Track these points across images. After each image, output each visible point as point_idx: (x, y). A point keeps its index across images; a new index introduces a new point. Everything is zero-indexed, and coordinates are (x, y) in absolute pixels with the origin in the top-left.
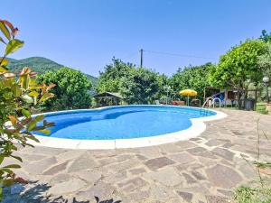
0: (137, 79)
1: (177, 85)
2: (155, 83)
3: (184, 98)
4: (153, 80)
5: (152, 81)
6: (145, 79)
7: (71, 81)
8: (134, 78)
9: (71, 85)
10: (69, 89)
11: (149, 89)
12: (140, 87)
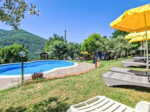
7: (16, 50)
8: (55, 46)
9: (16, 52)
10: (15, 54)
11: (62, 52)
12: (58, 51)
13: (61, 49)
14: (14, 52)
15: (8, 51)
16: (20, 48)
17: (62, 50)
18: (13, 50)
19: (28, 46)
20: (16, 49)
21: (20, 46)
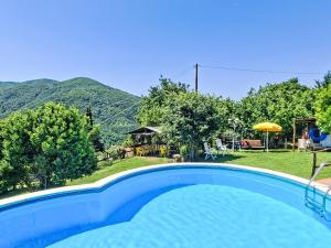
0: (185, 111)
1: (249, 114)
2: (215, 116)
3: (259, 135)
4: (211, 111)
5: (210, 113)
6: (199, 110)
7: (51, 130)
8: (182, 109)
9: (50, 139)
10: (46, 146)
11: (206, 127)
12: (191, 124)
13: (202, 118)
14: (43, 137)
15: (18, 132)
16: (67, 120)
17: (204, 120)
18: (37, 130)
19: (100, 112)
20: (52, 125)
21: (67, 112)
